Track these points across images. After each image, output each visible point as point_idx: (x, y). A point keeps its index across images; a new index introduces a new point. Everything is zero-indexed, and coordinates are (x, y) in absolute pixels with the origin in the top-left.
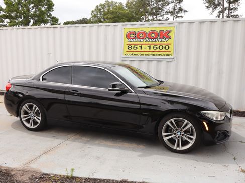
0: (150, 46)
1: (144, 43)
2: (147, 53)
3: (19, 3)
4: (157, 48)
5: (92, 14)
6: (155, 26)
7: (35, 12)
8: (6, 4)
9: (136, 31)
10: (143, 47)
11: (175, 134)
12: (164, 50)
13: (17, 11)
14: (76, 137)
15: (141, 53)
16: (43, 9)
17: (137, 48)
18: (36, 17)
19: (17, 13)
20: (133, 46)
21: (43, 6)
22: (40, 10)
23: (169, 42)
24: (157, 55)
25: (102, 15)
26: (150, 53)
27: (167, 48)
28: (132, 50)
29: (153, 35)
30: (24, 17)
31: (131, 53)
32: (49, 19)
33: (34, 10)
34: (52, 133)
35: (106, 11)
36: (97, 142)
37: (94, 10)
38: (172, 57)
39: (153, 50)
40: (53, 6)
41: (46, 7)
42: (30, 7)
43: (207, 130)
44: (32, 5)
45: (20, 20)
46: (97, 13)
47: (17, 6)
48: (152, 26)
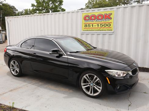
0: (98, 25)
1: (94, 22)
2: (96, 29)
3: (44, 1)
4: (103, 26)
5: (85, 6)
6: (101, 11)
7: (52, 6)
8: (37, 2)
9: (90, 15)
10: (94, 25)
11: (89, 84)
12: (107, 27)
13: (42, 6)
14: (37, 82)
15: (93, 29)
16: (57, 4)
17: (90, 26)
18: (53, 9)
19: (43, 7)
20: (88, 25)
21: (57, 2)
22: (55, 5)
23: (110, 21)
24: (102, 30)
25: (92, 6)
26: (98, 29)
27: (109, 25)
28: (87, 27)
29: (100, 17)
30: (46, 10)
31: (86, 29)
32: (60, 10)
33: (52, 5)
34: (25, 78)
35: (95, 3)
36: (46, 86)
37: (87, 3)
38: (112, 31)
39: (100, 27)
40: (63, 2)
41: (59, 3)
42: (50, 3)
43: (109, 83)
44: (51, 2)
45: (44, 11)
46: (89, 4)
47: (43, 3)
48: (100, 11)
